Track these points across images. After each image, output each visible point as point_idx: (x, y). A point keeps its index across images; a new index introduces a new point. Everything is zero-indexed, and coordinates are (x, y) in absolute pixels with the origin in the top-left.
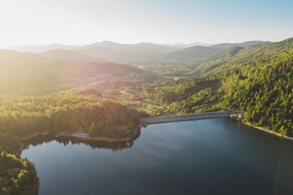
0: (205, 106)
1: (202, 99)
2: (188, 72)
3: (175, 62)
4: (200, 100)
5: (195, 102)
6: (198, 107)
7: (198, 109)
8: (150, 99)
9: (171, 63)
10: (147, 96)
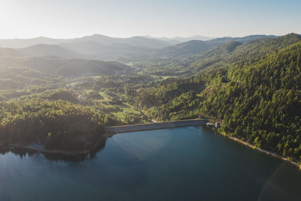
0: (183, 112)
1: (181, 104)
2: (180, 70)
3: (168, 58)
4: (179, 105)
5: (173, 107)
6: (175, 113)
7: (175, 115)
8: (129, 102)
9: (164, 59)
10: (127, 99)
